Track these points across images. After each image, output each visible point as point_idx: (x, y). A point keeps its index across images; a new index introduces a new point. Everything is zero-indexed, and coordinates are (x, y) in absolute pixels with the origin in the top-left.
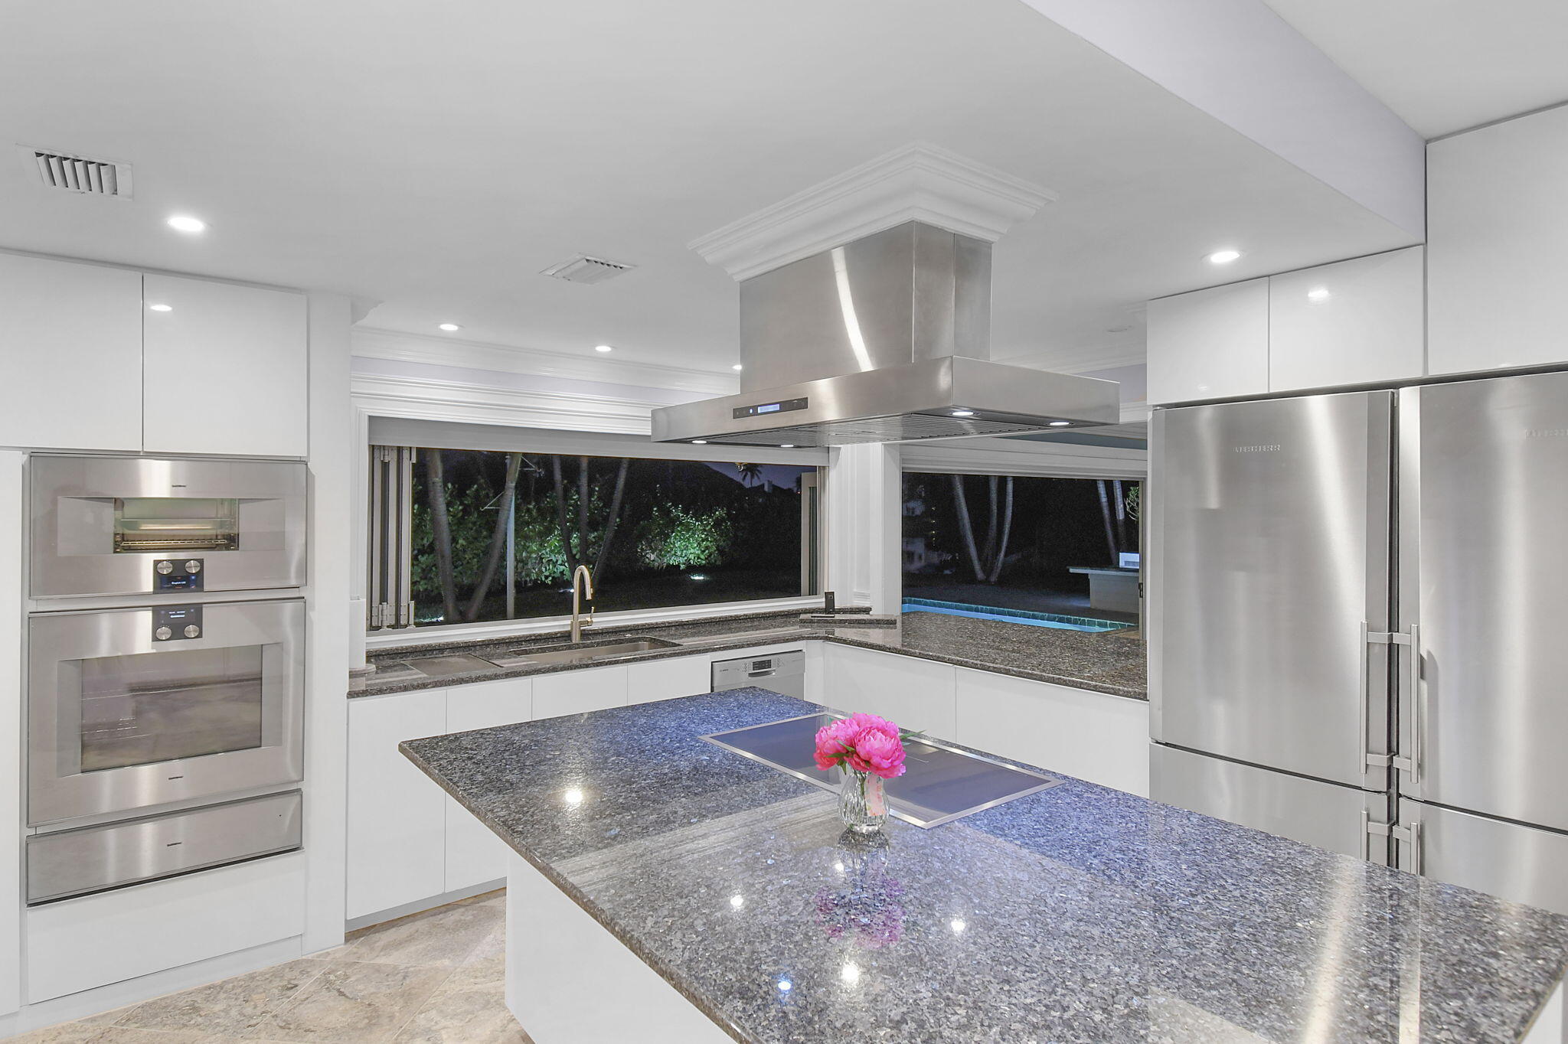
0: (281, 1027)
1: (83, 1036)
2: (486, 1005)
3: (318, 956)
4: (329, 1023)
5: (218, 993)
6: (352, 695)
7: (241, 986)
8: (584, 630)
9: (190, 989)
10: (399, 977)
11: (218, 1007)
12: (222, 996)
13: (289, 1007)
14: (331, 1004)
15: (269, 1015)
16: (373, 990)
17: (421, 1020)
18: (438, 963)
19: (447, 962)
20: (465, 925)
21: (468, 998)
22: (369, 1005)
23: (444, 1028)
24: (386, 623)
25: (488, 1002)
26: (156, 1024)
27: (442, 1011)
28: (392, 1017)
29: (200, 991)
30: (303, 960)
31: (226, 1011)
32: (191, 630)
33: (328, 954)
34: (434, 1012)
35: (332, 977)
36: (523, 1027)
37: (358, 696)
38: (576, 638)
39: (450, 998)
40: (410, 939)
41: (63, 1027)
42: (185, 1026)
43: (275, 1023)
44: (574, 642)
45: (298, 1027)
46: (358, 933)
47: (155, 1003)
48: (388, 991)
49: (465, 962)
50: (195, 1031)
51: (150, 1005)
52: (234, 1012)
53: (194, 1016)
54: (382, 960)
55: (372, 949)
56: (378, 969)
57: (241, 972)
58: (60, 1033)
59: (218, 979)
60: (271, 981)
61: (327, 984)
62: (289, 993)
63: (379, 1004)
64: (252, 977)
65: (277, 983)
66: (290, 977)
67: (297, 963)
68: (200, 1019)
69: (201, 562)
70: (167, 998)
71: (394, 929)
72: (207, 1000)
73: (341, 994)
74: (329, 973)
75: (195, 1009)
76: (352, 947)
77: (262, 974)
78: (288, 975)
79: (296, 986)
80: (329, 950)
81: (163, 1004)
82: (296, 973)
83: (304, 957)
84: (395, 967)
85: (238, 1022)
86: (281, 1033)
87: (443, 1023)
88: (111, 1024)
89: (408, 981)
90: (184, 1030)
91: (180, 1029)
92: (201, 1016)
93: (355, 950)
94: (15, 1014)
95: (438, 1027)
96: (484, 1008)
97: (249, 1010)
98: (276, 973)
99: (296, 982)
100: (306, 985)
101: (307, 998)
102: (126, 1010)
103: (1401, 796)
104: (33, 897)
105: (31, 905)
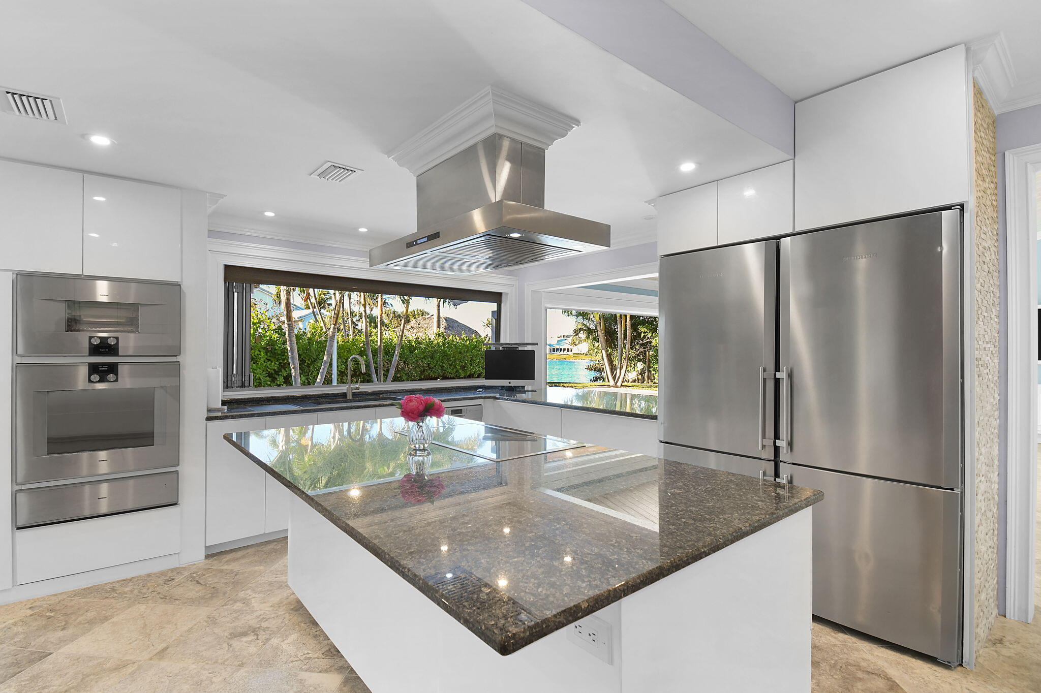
0: (161, 598)
1: (48, 602)
2: (280, 587)
3: (189, 566)
4: (188, 596)
5: (129, 583)
6: (208, 419)
7: (142, 580)
8: (355, 392)
9: (113, 581)
10: (233, 575)
11: (126, 590)
12: (131, 584)
13: (168, 589)
14: (191, 587)
15: (156, 592)
16: (217, 581)
17: (242, 594)
18: (256, 568)
19: (262, 568)
20: (276, 551)
21: (270, 584)
22: (213, 588)
23: (254, 598)
24: (236, 385)
25: (281, 586)
26: (91, 597)
27: (254, 590)
28: (225, 593)
29: (118, 582)
30: (179, 568)
31: (132, 591)
32: (111, 377)
33: (195, 564)
34: (250, 590)
35: (195, 575)
36: (298, 596)
37: (212, 420)
38: (350, 396)
39: (260, 584)
40: (243, 557)
41: (38, 599)
42: (106, 598)
43: (158, 597)
44: (348, 398)
45: (171, 598)
46: (213, 554)
47: (92, 587)
48: (225, 581)
49: (272, 568)
50: (112, 600)
51: (89, 588)
52: (136, 592)
53: (113, 593)
54: (225, 567)
55: (221, 562)
56: (221, 571)
57: (143, 572)
58: (35, 601)
59: (129, 576)
60: (160, 577)
61: (191, 578)
62: (169, 583)
63: (219, 587)
64: (149, 575)
65: (163, 578)
66: (170, 575)
67: (176, 569)
68: (116, 595)
69: (117, 338)
70: (99, 585)
71: (234, 553)
72: (121, 586)
73: (198, 582)
74: (193, 573)
75: (113, 590)
76: (209, 561)
77: (155, 574)
78: (170, 574)
79: (174, 579)
80: (195, 563)
81: (96, 588)
82: (174, 573)
83: (181, 566)
84: (232, 570)
85: (137, 596)
86: (161, 601)
87: (254, 595)
88: (65, 597)
89: (237, 577)
90: (106, 600)
91: (104, 599)
92: (117, 593)
93: (210, 563)
94: (9, 590)
95: (250, 597)
96: (279, 588)
97: (144, 590)
98: (163, 573)
99: (174, 578)
100: (179, 579)
101: (179, 585)
102: (75, 591)
103: (781, 461)
104: (19, 524)
105: (18, 529)
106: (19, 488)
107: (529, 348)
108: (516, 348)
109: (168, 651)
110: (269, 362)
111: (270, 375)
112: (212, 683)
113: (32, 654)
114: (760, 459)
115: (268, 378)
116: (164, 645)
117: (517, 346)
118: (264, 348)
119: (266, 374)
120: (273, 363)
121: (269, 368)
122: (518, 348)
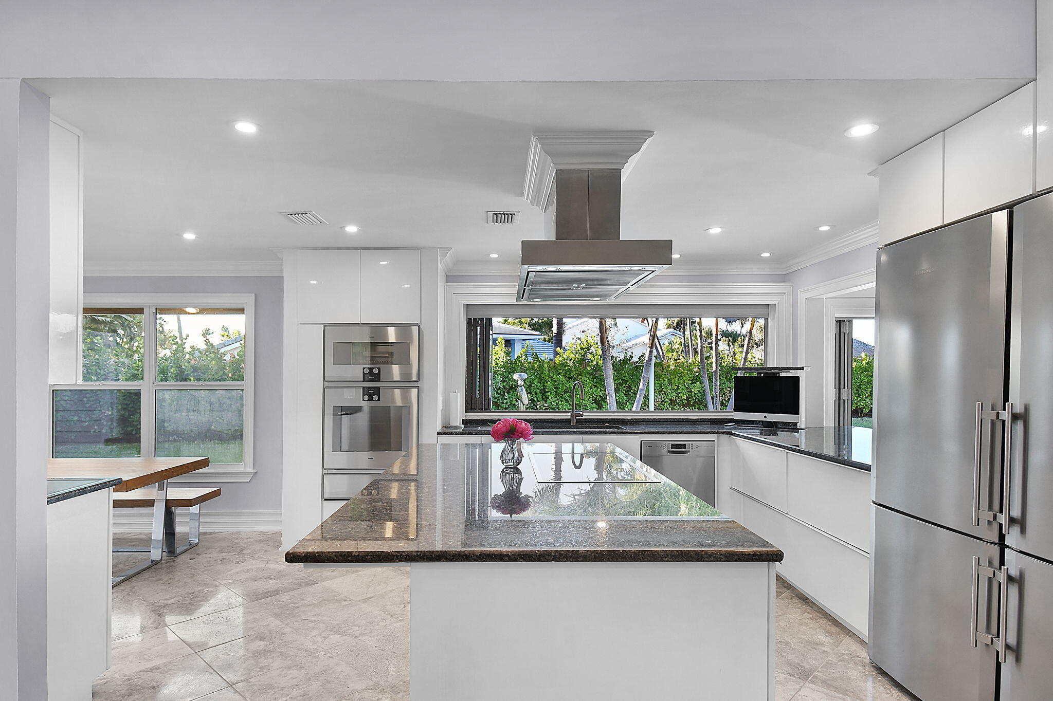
6: (439, 433)
8: (579, 419)
24: (478, 407)
32: (376, 397)
38: (573, 423)
69: (379, 369)
103: (1008, 547)
104: (326, 496)
105: (325, 500)
106: (325, 472)
107: (791, 374)
108: (777, 373)
109: (372, 599)
110: (596, 388)
111: (596, 401)
112: (378, 624)
113: (310, 581)
114: (981, 539)
115: (594, 405)
116: (372, 595)
117: (777, 371)
118: (590, 374)
119: (593, 400)
120: (599, 390)
121: (595, 395)
122: (779, 373)
